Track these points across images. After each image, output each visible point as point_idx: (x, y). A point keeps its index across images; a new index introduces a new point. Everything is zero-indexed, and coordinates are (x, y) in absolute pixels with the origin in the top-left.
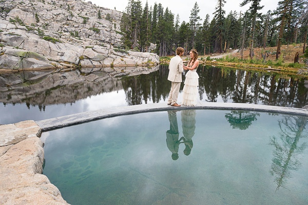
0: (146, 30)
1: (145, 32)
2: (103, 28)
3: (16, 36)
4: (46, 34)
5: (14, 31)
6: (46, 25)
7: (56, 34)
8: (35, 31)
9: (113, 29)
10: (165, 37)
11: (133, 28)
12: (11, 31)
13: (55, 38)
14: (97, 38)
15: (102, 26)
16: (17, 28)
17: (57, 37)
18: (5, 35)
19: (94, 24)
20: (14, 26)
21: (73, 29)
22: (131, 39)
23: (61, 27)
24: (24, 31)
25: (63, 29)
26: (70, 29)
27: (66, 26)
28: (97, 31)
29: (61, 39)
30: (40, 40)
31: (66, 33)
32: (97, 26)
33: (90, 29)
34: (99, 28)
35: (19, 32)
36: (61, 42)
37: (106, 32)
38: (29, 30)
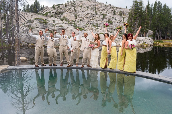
0: (145, 21)
1: (144, 23)
2: (115, 21)
3: (62, 27)
4: (78, 25)
5: (62, 24)
6: (81, 21)
7: (84, 25)
8: (72, 24)
9: (122, 21)
10: (160, 26)
11: (135, 20)
12: (60, 25)
13: (83, 28)
14: (110, 28)
15: (115, 19)
16: (63, 23)
17: (84, 27)
18: (57, 27)
19: (109, 18)
20: (62, 22)
21: (96, 22)
22: (133, 27)
23: (89, 21)
24: (67, 24)
25: (90, 22)
26: (94, 23)
27: (92, 21)
28: (111, 23)
29: (86, 29)
30: (74, 29)
31: (91, 25)
32: (112, 19)
33: (107, 22)
34: (112, 21)
35: (64, 25)
36: (85, 30)
37: (117, 23)
38: (70, 24)
